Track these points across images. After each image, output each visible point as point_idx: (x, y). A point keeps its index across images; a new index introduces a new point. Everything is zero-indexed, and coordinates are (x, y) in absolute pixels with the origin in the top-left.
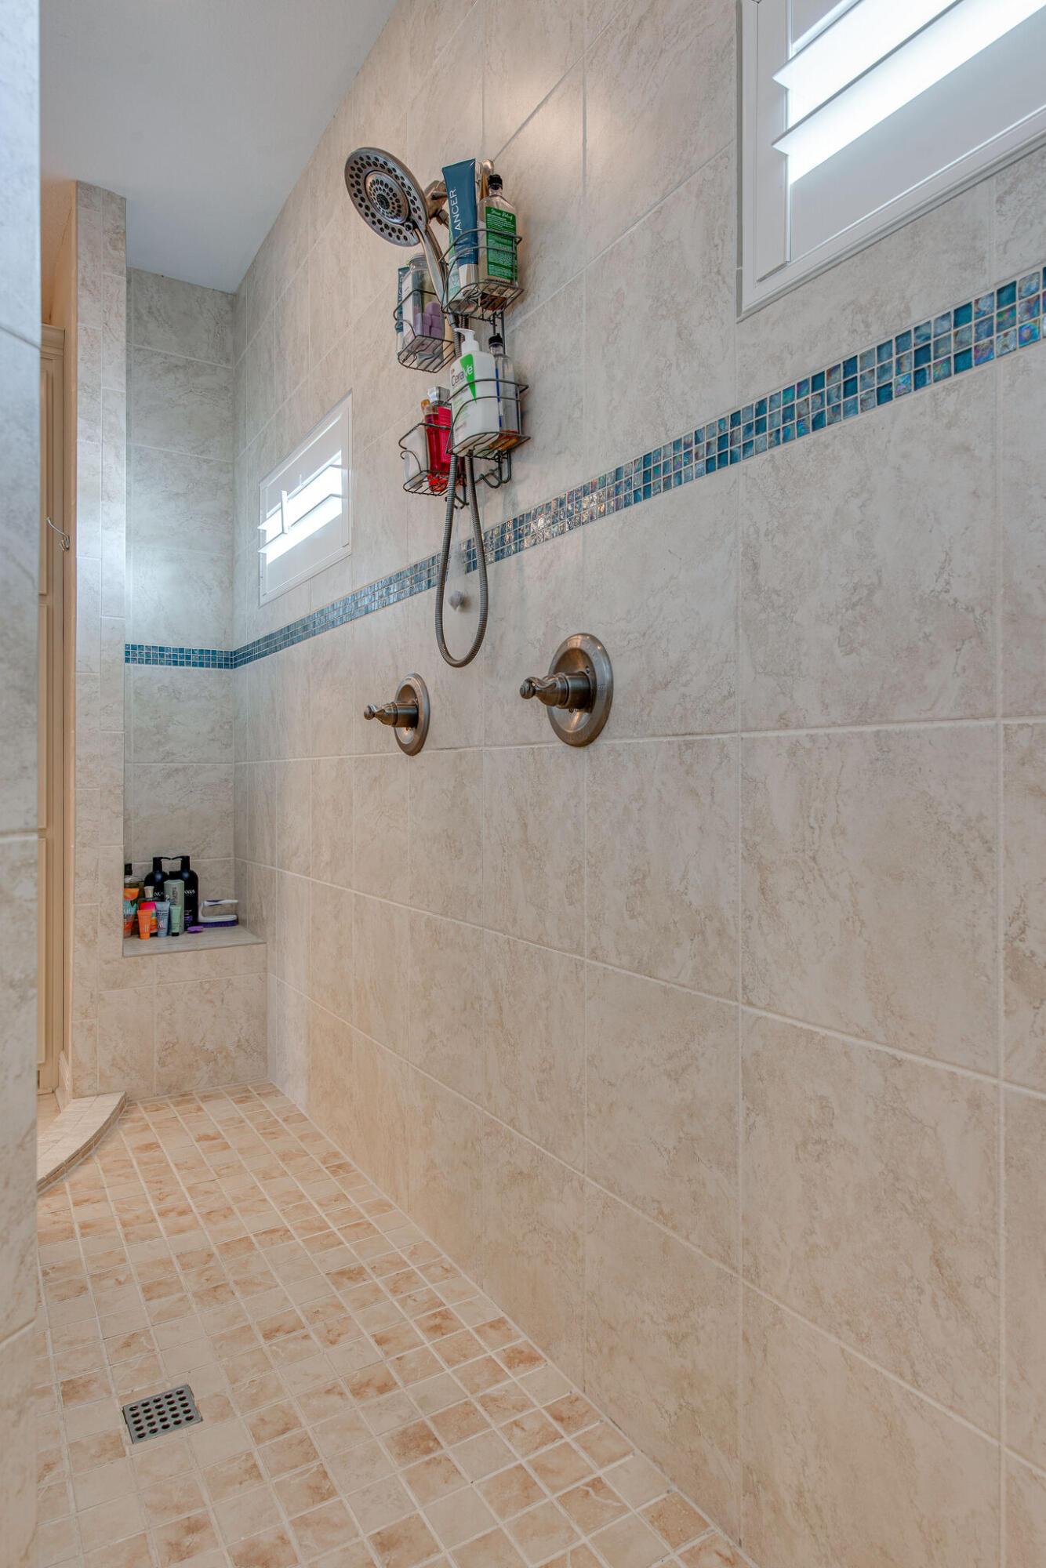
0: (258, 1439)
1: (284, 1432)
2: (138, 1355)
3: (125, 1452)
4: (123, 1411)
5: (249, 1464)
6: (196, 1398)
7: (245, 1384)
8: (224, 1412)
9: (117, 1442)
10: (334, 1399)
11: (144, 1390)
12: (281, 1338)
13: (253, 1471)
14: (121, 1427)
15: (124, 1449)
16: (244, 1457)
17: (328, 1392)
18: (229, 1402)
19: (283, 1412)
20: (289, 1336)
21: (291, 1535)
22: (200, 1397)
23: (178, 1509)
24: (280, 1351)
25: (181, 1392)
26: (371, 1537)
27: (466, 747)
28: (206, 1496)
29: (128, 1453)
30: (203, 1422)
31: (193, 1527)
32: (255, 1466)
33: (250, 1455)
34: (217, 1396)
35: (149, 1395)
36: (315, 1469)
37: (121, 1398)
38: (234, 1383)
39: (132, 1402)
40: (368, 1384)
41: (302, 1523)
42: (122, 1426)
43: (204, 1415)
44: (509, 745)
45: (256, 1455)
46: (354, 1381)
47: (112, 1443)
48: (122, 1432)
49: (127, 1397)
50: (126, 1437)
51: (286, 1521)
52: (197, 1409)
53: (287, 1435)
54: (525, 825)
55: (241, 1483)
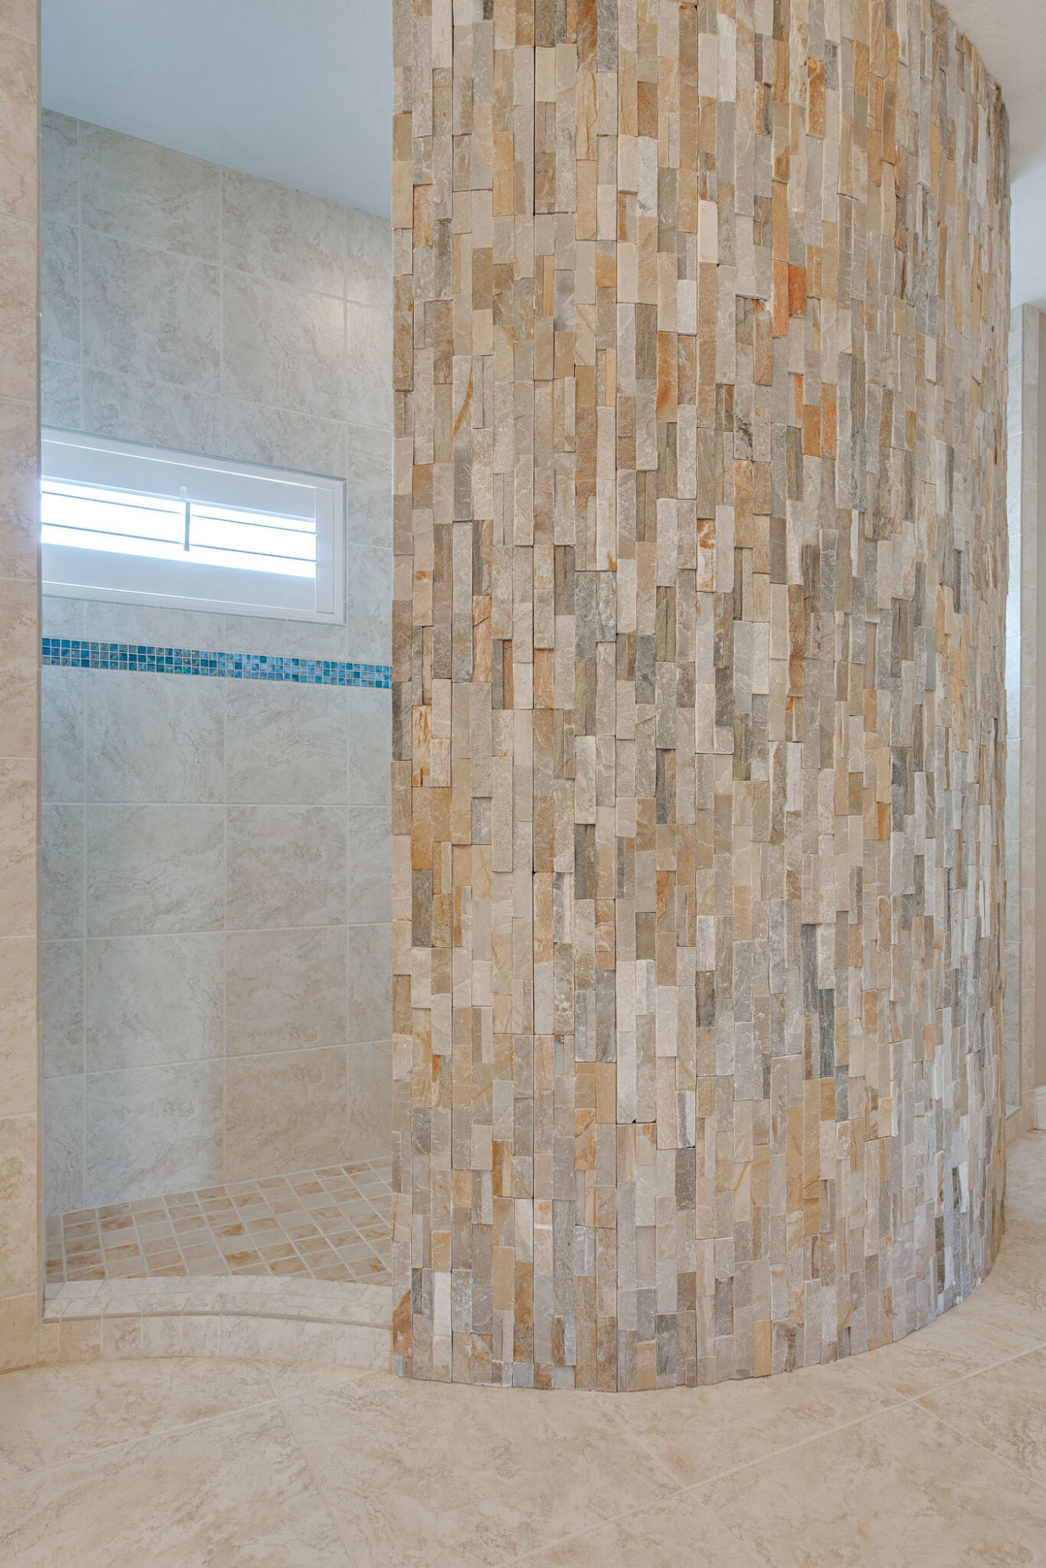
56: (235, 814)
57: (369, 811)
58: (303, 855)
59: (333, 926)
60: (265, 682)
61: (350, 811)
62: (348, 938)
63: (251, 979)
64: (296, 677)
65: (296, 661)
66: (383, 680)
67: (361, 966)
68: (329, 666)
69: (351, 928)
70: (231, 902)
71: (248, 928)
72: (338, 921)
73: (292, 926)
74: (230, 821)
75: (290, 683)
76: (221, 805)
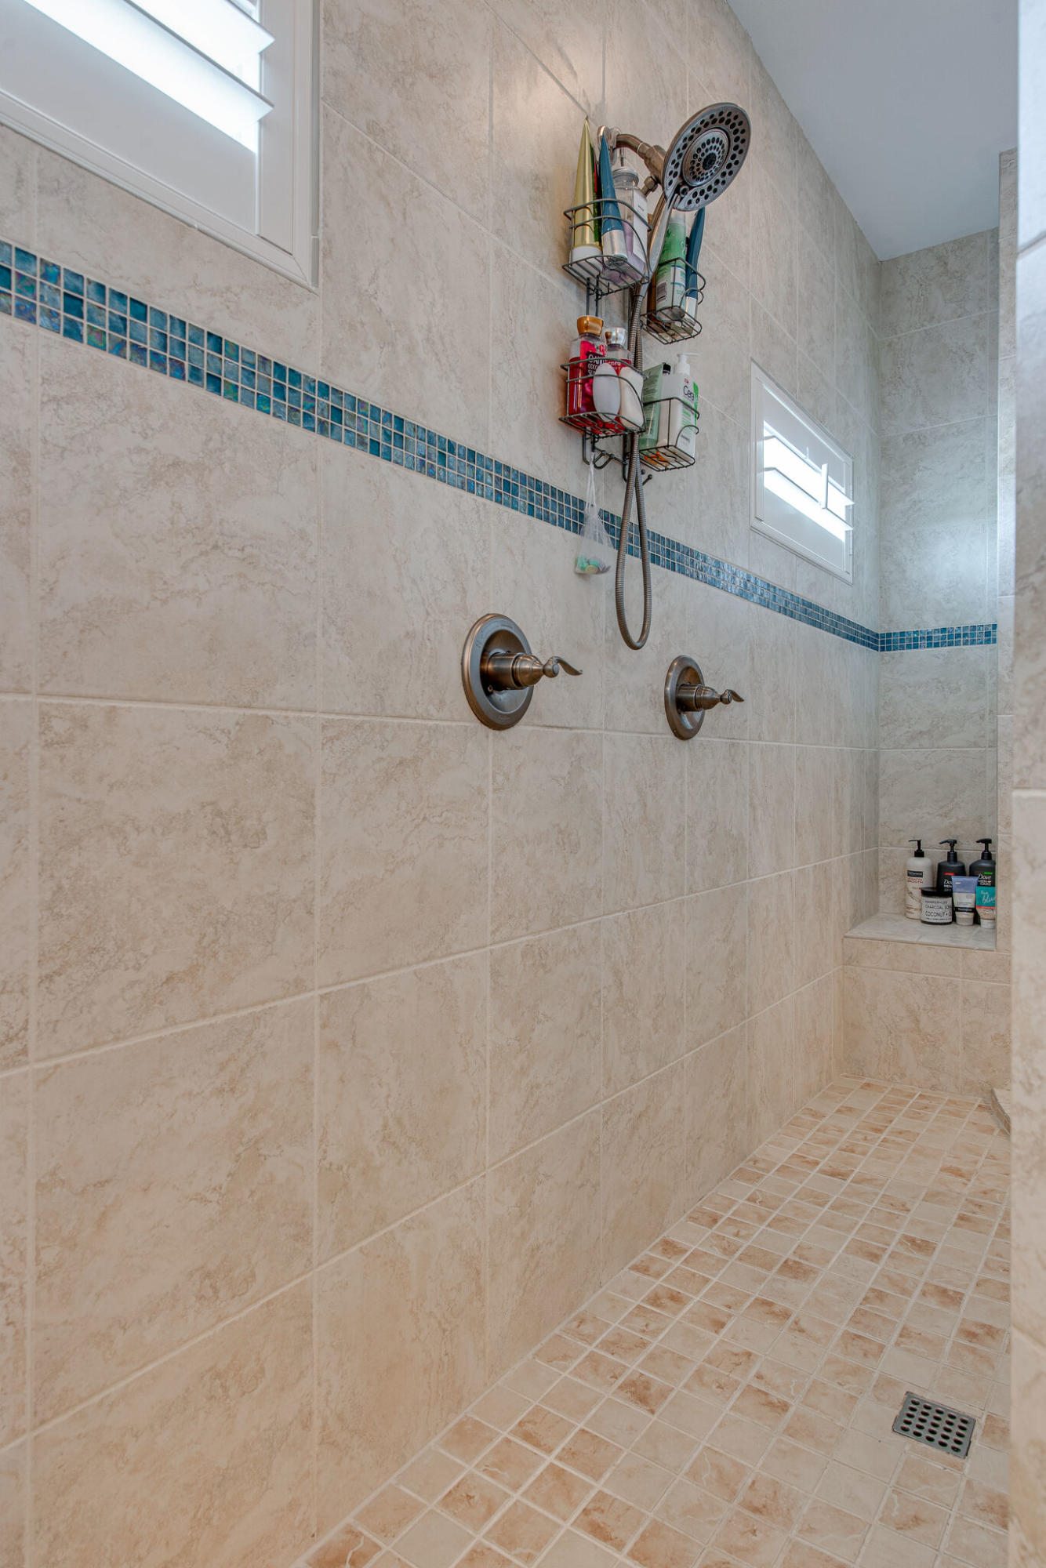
0: (882, 1347)
1: (859, 1337)
2: (915, 1498)
3: (987, 1419)
4: (967, 1454)
5: (903, 1339)
6: (896, 1412)
7: (849, 1389)
8: (886, 1383)
9: (989, 1430)
10: (803, 1324)
11: (934, 1458)
12: (776, 1396)
13: (905, 1333)
14: (978, 1441)
15: (986, 1422)
16: (902, 1346)
17: (802, 1331)
18: (875, 1386)
19: (846, 1347)
20: (769, 1391)
21: (917, 1292)
22: (892, 1411)
23: (973, 1351)
24: (792, 1387)
25: (904, 1429)
26: (878, 1263)
27: (584, 728)
28: (948, 1348)
29: (984, 1417)
30: (908, 1390)
31: (972, 1336)
32: (901, 1336)
33: (897, 1344)
34: (878, 1399)
35: (934, 1450)
36: (868, 1305)
37: (961, 1470)
38: (856, 1397)
39: (952, 1457)
40: (773, 1313)
41: (905, 1292)
42: (976, 1443)
43: (902, 1395)
44: (630, 732)
45: (893, 1341)
46: (776, 1322)
47: (993, 1433)
48: (979, 1437)
49: (954, 1466)
50: (978, 1431)
51: (912, 1301)
52: (904, 1403)
53: (860, 1333)
54: (645, 805)
55: (920, 1334)
56: (60, 726)
57: (358, 727)
58: (228, 833)
59: (290, 1000)
60: (143, 372)
61: (324, 727)
62: (317, 1023)
63: (102, 1184)
64: (214, 382)
65: (216, 341)
66: (381, 439)
67: (342, 1080)
68: (285, 377)
69: (323, 997)
70: (49, 978)
71: (95, 1045)
72: (299, 986)
73: (204, 1016)
74: (48, 745)
75: (201, 393)
76: (22, 698)
